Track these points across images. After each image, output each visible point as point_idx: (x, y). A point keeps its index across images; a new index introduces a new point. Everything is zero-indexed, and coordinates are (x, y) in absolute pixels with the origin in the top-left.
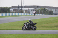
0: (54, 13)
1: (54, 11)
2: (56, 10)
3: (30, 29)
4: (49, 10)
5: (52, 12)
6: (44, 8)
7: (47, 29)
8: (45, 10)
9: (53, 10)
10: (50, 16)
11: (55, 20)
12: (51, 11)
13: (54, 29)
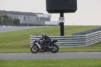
0: (21, 22)
1: (22, 19)
2: (25, 18)
3: (46, 51)
4: (13, 17)
5: (19, 21)
6: (4, 15)
7: (11, 50)
8: (6, 17)
9: (19, 18)
10: (15, 28)
11: (24, 35)
12: (16, 20)
13: (23, 51)
